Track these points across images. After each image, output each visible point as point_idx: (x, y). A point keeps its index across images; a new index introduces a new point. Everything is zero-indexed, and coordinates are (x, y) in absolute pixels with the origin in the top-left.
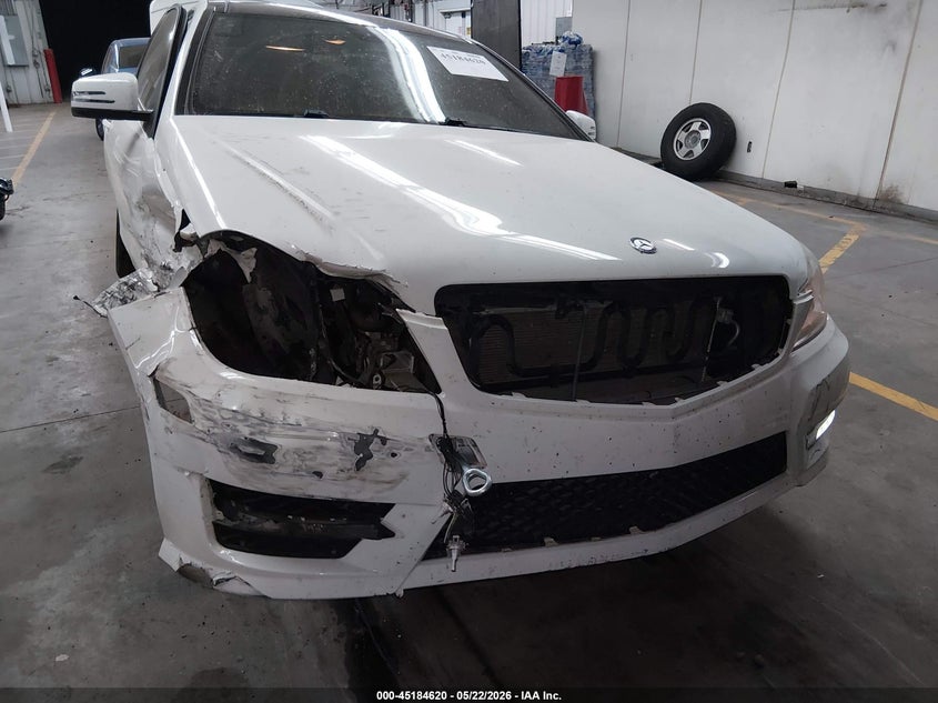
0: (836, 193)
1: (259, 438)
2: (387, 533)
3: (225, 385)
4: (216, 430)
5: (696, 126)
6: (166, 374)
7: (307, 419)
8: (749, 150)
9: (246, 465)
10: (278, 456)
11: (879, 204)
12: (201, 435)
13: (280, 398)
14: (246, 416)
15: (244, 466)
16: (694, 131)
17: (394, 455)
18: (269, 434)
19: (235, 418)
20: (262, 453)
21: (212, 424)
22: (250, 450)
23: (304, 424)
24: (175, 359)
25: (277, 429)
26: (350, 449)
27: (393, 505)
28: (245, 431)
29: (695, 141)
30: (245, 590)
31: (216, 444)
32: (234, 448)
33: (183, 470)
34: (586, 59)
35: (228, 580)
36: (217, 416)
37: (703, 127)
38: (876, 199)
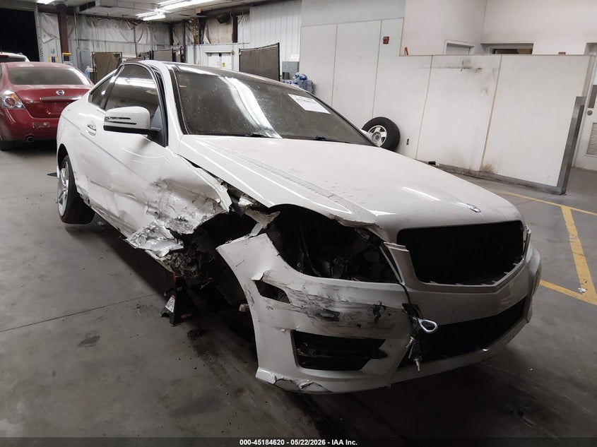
0: (457, 168)
1: (331, 309)
2: (383, 355)
3: (306, 283)
4: (306, 306)
5: (378, 130)
6: (269, 279)
7: (350, 298)
8: (408, 144)
9: (324, 323)
10: (341, 317)
11: (481, 174)
12: (297, 309)
13: (335, 288)
14: (322, 299)
15: (323, 323)
16: (377, 133)
17: (390, 315)
18: (334, 307)
19: (317, 299)
20: (333, 316)
21: (303, 303)
22: (327, 315)
23: (350, 301)
24: (272, 271)
25: (337, 304)
26: (372, 312)
27: (385, 340)
28: (323, 306)
29: (377, 138)
30: (319, 389)
31: (306, 313)
32: (318, 315)
33: (280, 328)
34: (310, 88)
35: (310, 384)
36: (306, 299)
37: (382, 130)
38: (480, 172)
